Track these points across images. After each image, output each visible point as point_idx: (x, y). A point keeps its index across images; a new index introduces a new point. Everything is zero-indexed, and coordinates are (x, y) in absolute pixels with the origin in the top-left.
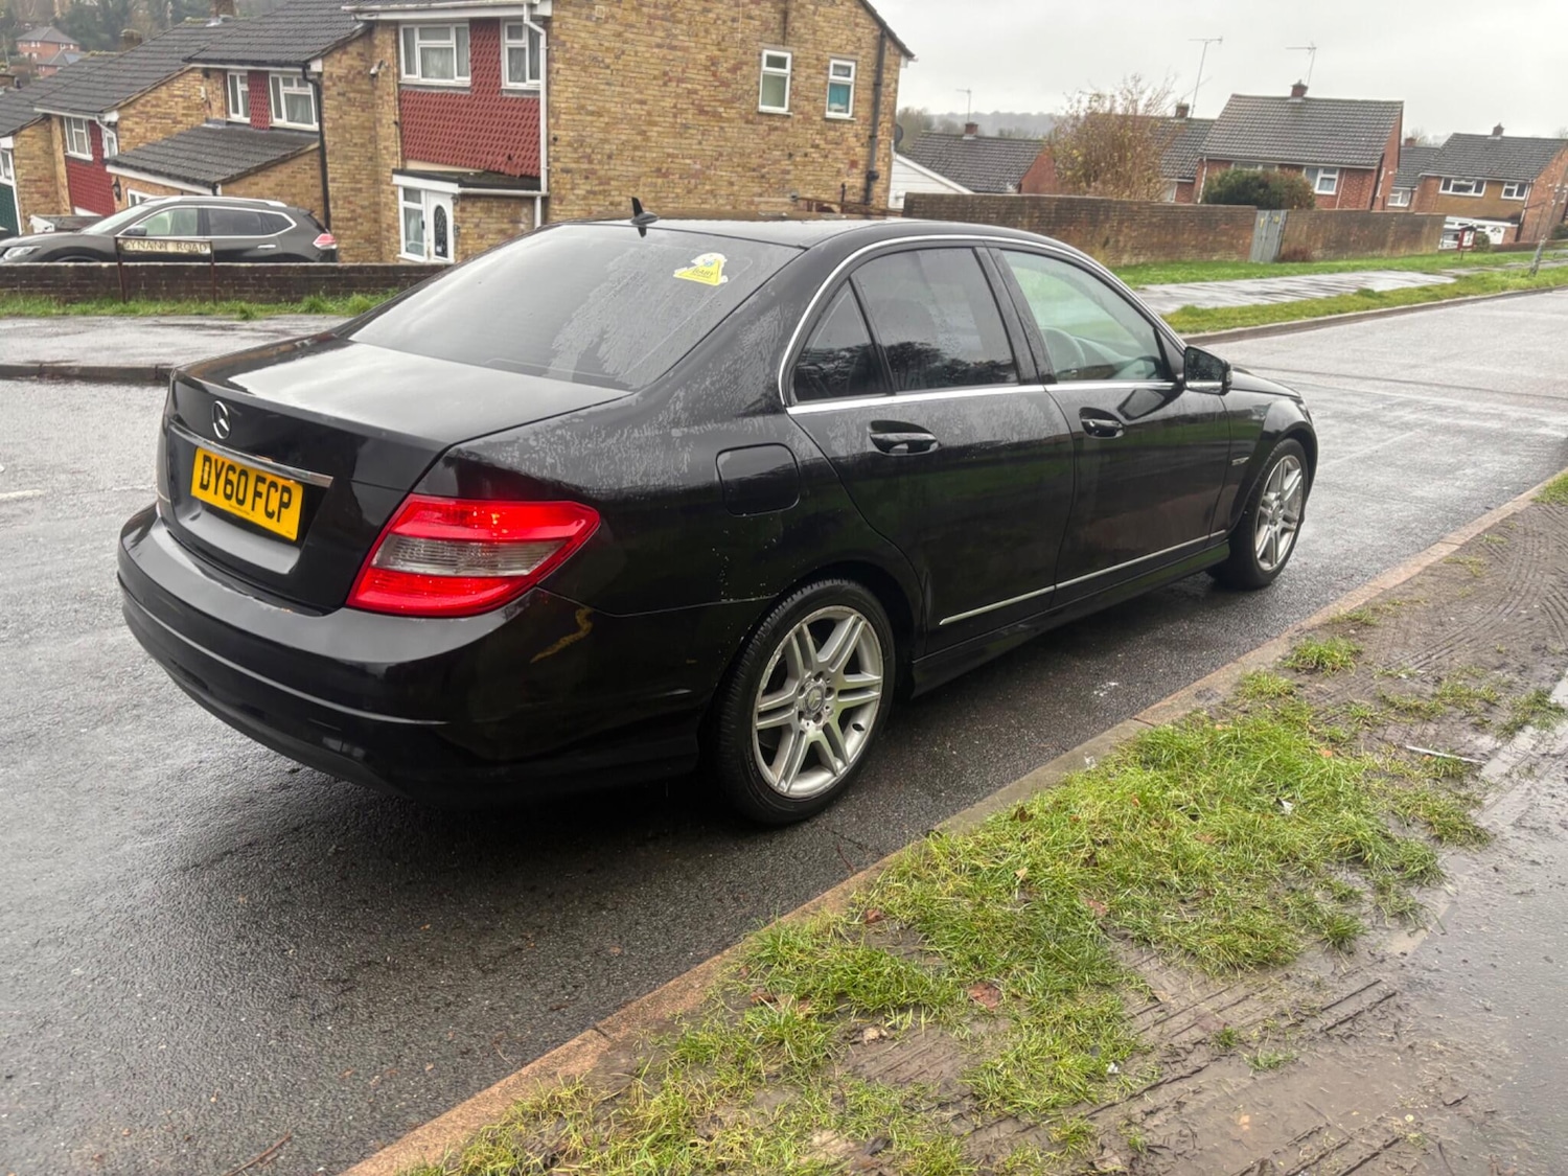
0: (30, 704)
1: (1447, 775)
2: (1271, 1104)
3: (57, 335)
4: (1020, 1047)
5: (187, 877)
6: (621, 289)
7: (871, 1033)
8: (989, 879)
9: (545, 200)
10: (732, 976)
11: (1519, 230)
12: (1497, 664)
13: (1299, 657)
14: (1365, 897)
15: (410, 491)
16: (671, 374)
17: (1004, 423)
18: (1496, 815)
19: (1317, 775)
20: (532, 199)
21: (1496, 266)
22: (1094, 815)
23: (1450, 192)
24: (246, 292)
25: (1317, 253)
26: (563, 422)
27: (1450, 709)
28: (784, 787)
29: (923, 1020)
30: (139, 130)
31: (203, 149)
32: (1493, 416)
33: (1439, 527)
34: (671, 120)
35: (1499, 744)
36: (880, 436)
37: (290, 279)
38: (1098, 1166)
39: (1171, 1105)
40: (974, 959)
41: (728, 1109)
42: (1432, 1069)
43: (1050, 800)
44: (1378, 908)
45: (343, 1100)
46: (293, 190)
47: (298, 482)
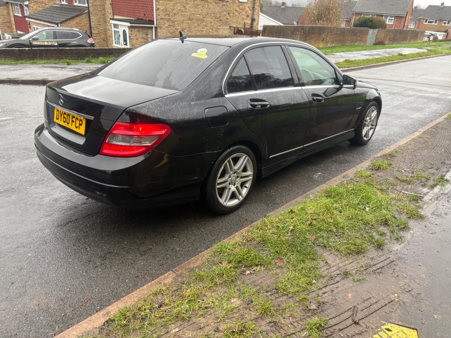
0: (12, 180)
1: (413, 200)
2: (357, 291)
3: (14, 70)
4: (289, 276)
5: (59, 228)
7: (248, 272)
8: (282, 229)
9: (156, 28)
10: (210, 256)
11: (447, 35)
12: (430, 167)
13: (373, 166)
14: (387, 234)
15: (116, 121)
16: (191, 85)
17: (289, 99)
18: (426, 211)
19: (376, 200)
20: (152, 28)
21: (439, 46)
22: (312, 211)
23: (427, 23)
24: (68, 56)
25: (387, 42)
26: (159, 100)
27: (416, 180)
28: (225, 204)
29: (262, 268)
30: (35, 7)
31: (54, 13)
32: (435, 93)
33: (417, 126)
34: (193, 3)
35: (429, 191)
36: (253, 103)
37: (80, 52)
38: (309, 308)
39: (330, 291)
40: (277, 252)
41: (208, 293)
42: (403, 282)
43: (300, 207)
44: (391, 237)
45: (104, 289)
46: (81, 25)
47: (84, 118)
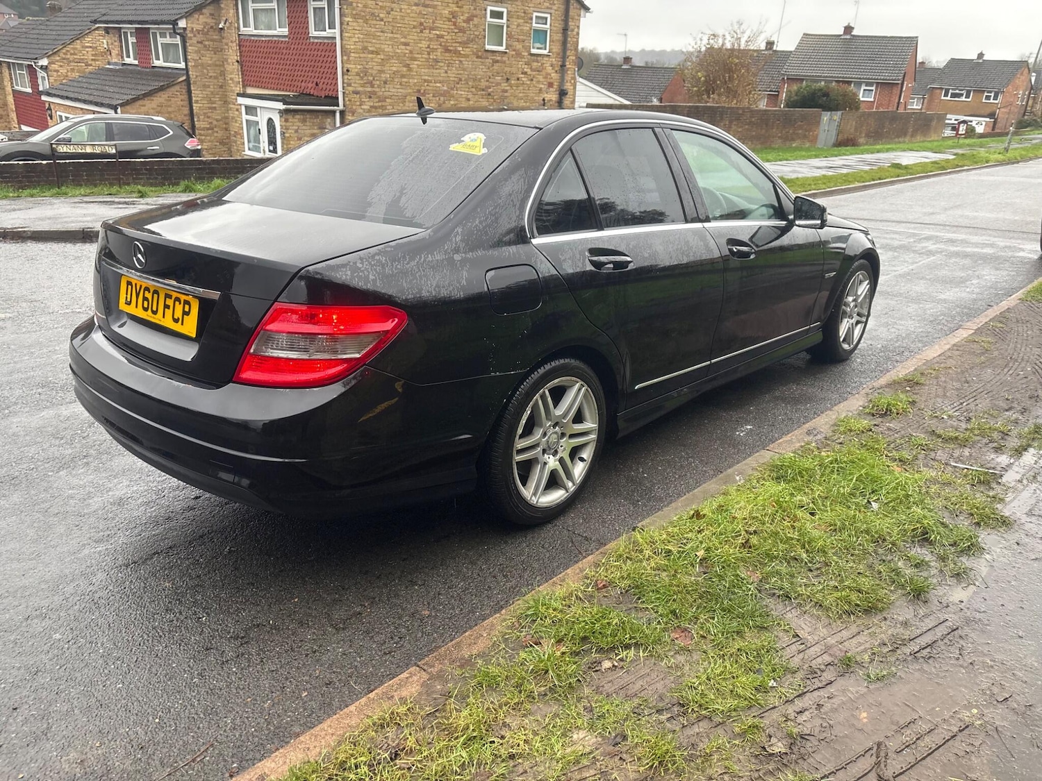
0: (12, 456)
1: (980, 482)
2: (880, 704)
3: (14, 210)
4: (709, 670)
5: (129, 570)
6: (413, 159)
7: (607, 664)
8: (678, 559)
9: (342, 113)
10: (508, 628)
11: (995, 123)
12: (1007, 408)
13: (873, 407)
14: (932, 564)
15: (276, 300)
16: (452, 216)
18: (1014, 507)
19: (893, 484)
20: (334, 112)
21: (981, 147)
22: (746, 513)
23: (949, 98)
24: (141, 179)
25: (862, 140)
26: (379, 250)
27: (979, 438)
28: (534, 500)
29: (641, 654)
30: (63, 71)
31: (107, 83)
32: (987, 245)
33: (958, 318)
34: (426, 56)
35: (1012, 461)
36: (596, 259)
37: (170, 169)
38: (768, 749)
39: (814, 707)
40: (673, 612)
41: (513, 718)
42: (987, 677)
43: (715, 505)
44: (941, 571)
45: (247, 718)
46: (170, 109)
47: (195, 297)
